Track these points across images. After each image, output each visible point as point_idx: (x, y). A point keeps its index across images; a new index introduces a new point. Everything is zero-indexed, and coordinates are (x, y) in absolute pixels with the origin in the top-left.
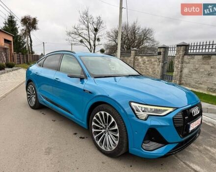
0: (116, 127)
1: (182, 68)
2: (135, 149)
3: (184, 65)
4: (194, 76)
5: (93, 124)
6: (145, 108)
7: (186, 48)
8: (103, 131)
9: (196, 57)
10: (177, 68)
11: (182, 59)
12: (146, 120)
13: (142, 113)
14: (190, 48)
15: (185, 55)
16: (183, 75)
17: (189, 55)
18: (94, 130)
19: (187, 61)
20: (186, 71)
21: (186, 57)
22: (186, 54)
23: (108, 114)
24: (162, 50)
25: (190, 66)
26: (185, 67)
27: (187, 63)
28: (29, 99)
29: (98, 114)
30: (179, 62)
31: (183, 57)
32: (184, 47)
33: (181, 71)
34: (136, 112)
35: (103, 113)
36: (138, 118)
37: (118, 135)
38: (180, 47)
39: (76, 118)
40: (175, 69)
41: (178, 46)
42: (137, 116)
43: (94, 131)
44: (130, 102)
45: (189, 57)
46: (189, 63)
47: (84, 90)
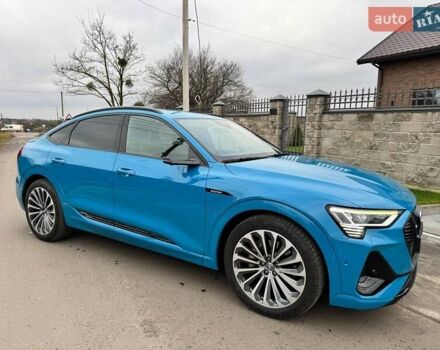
0: (298, 258)
1: (320, 138)
2: (342, 296)
3: (324, 132)
4: (344, 152)
5: (236, 257)
6: (352, 215)
7: (325, 101)
8: (261, 269)
9: (345, 116)
10: (310, 138)
11: (320, 121)
12: (362, 238)
13: (353, 225)
14: (332, 101)
15: (323, 113)
16: (323, 151)
17: (332, 113)
18: (237, 271)
19: (329, 124)
20: (327, 143)
21: (326, 117)
22: (326, 111)
23: (275, 235)
24: (278, 105)
25: (336, 134)
26: (326, 136)
27: (328, 129)
28: (34, 219)
29: (248, 236)
30: (313, 126)
31: (321, 117)
32: (322, 99)
33: (319, 144)
34: (342, 225)
35: (261, 233)
36: (347, 235)
37: (303, 274)
38: (313, 99)
39: (185, 251)
40: (307, 141)
41: (309, 97)
42: (344, 232)
43: (240, 273)
44: (328, 207)
45: (332, 118)
46: (332, 128)
47: (208, 190)
